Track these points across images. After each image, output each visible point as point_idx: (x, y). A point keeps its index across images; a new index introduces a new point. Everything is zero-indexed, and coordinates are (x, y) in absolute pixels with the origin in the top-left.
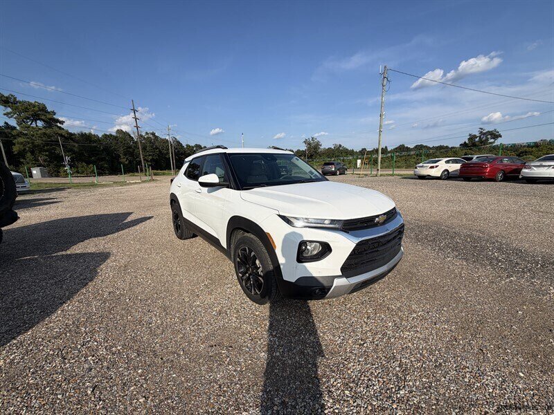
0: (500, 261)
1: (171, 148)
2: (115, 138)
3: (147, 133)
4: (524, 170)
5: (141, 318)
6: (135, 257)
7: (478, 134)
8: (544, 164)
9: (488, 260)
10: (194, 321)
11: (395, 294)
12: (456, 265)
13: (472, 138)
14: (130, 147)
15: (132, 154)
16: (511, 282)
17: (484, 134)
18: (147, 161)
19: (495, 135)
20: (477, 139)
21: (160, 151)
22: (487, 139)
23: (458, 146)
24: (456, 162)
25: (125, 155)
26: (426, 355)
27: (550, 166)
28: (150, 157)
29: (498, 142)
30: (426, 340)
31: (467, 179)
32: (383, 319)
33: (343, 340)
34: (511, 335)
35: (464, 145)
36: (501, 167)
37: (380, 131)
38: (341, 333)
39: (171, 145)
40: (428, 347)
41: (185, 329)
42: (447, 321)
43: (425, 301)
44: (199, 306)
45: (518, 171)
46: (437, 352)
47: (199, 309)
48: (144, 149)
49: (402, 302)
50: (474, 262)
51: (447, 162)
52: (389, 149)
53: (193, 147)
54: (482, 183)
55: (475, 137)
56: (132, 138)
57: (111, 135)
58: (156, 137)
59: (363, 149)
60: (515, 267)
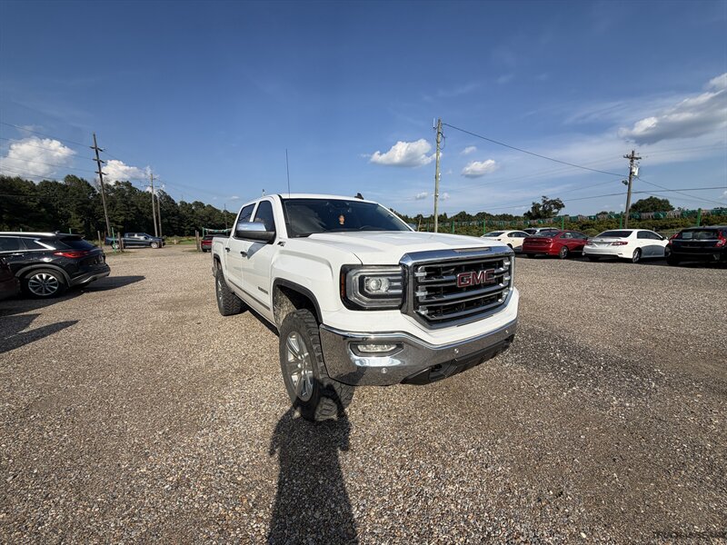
0: (562, 365)
1: (156, 206)
2: (63, 187)
3: (117, 183)
4: (586, 247)
5: (25, 514)
6: (52, 388)
7: (541, 203)
8: (605, 240)
9: (550, 363)
10: (128, 507)
11: (440, 424)
12: (515, 373)
13: (536, 207)
14: (88, 202)
15: (90, 213)
16: (573, 393)
17: (548, 203)
18: (117, 223)
19: (558, 204)
20: (541, 209)
21: (137, 209)
22: (551, 209)
23: (522, 215)
24: (518, 235)
25: (79, 212)
26: (472, 521)
27: (610, 243)
28: (122, 218)
29: (562, 213)
30: (472, 495)
31: (531, 256)
32: (421, 467)
33: (363, 510)
34: (573, 472)
35: (528, 215)
36: (564, 243)
37: (436, 196)
38: (362, 498)
39: (156, 201)
40: (475, 508)
41: (107, 526)
42: (501, 461)
43: (476, 431)
44: (144, 475)
45: (581, 247)
46: (486, 514)
47: (143, 482)
48: (112, 205)
49: (448, 437)
50: (535, 367)
51: (510, 235)
52: (449, 217)
53: (191, 205)
54: (546, 260)
55: (539, 206)
56: (93, 189)
57: (57, 183)
58: (133, 190)
59: (419, 216)
60: (577, 371)
